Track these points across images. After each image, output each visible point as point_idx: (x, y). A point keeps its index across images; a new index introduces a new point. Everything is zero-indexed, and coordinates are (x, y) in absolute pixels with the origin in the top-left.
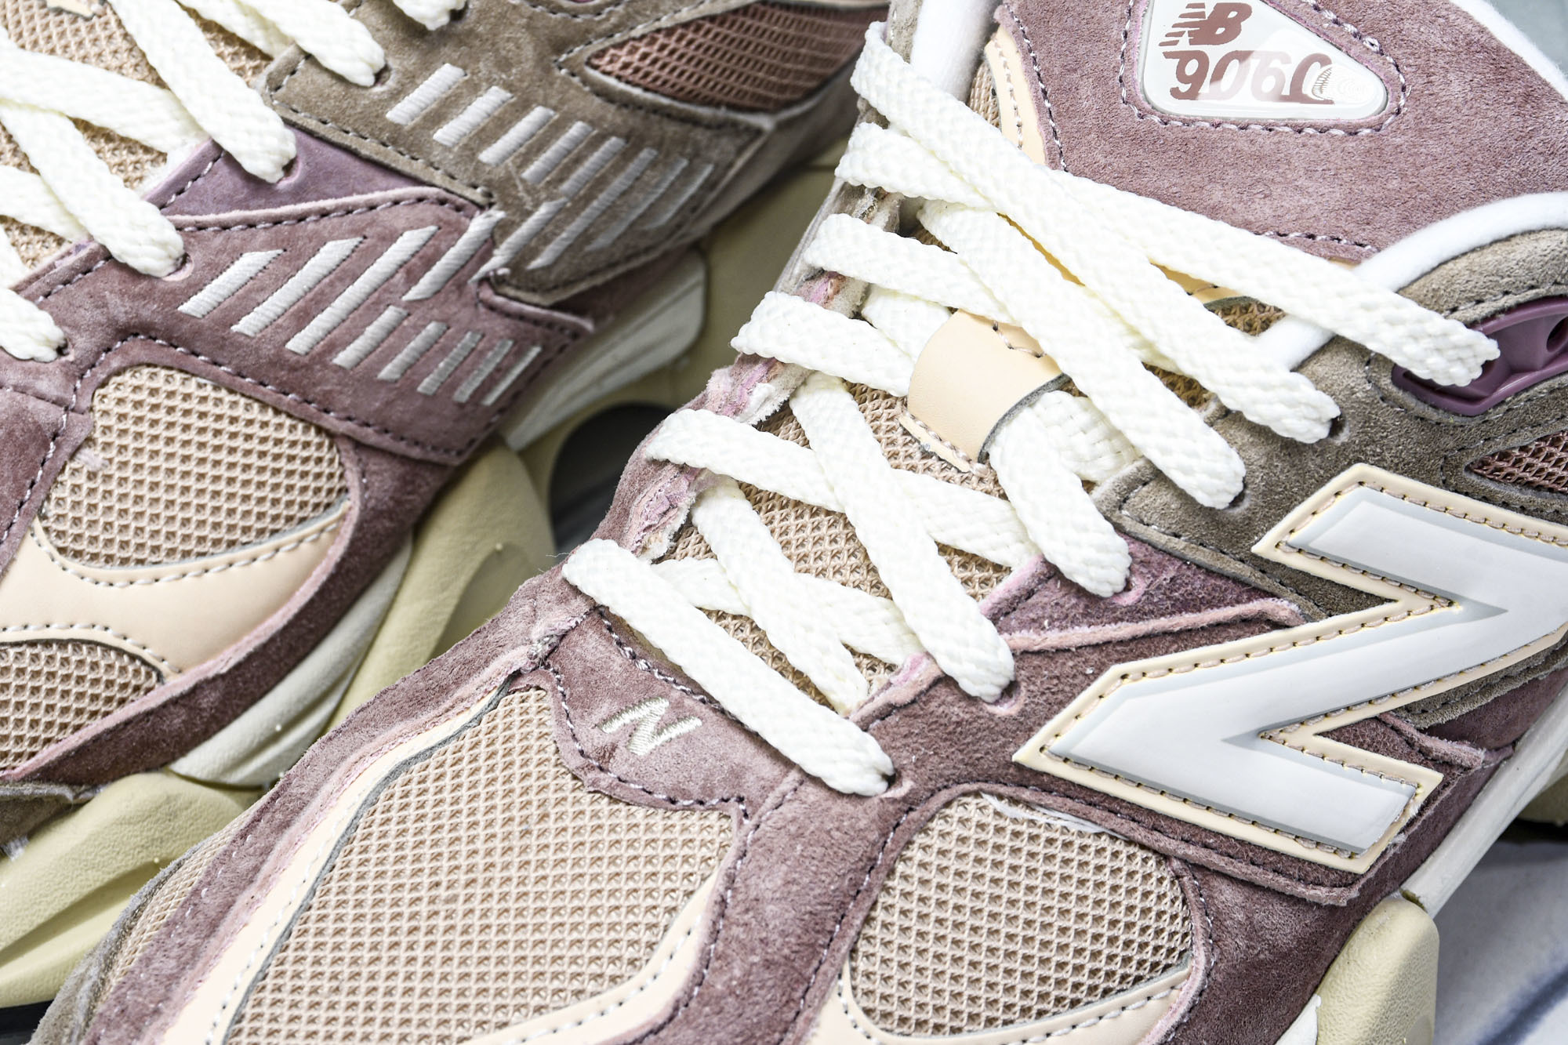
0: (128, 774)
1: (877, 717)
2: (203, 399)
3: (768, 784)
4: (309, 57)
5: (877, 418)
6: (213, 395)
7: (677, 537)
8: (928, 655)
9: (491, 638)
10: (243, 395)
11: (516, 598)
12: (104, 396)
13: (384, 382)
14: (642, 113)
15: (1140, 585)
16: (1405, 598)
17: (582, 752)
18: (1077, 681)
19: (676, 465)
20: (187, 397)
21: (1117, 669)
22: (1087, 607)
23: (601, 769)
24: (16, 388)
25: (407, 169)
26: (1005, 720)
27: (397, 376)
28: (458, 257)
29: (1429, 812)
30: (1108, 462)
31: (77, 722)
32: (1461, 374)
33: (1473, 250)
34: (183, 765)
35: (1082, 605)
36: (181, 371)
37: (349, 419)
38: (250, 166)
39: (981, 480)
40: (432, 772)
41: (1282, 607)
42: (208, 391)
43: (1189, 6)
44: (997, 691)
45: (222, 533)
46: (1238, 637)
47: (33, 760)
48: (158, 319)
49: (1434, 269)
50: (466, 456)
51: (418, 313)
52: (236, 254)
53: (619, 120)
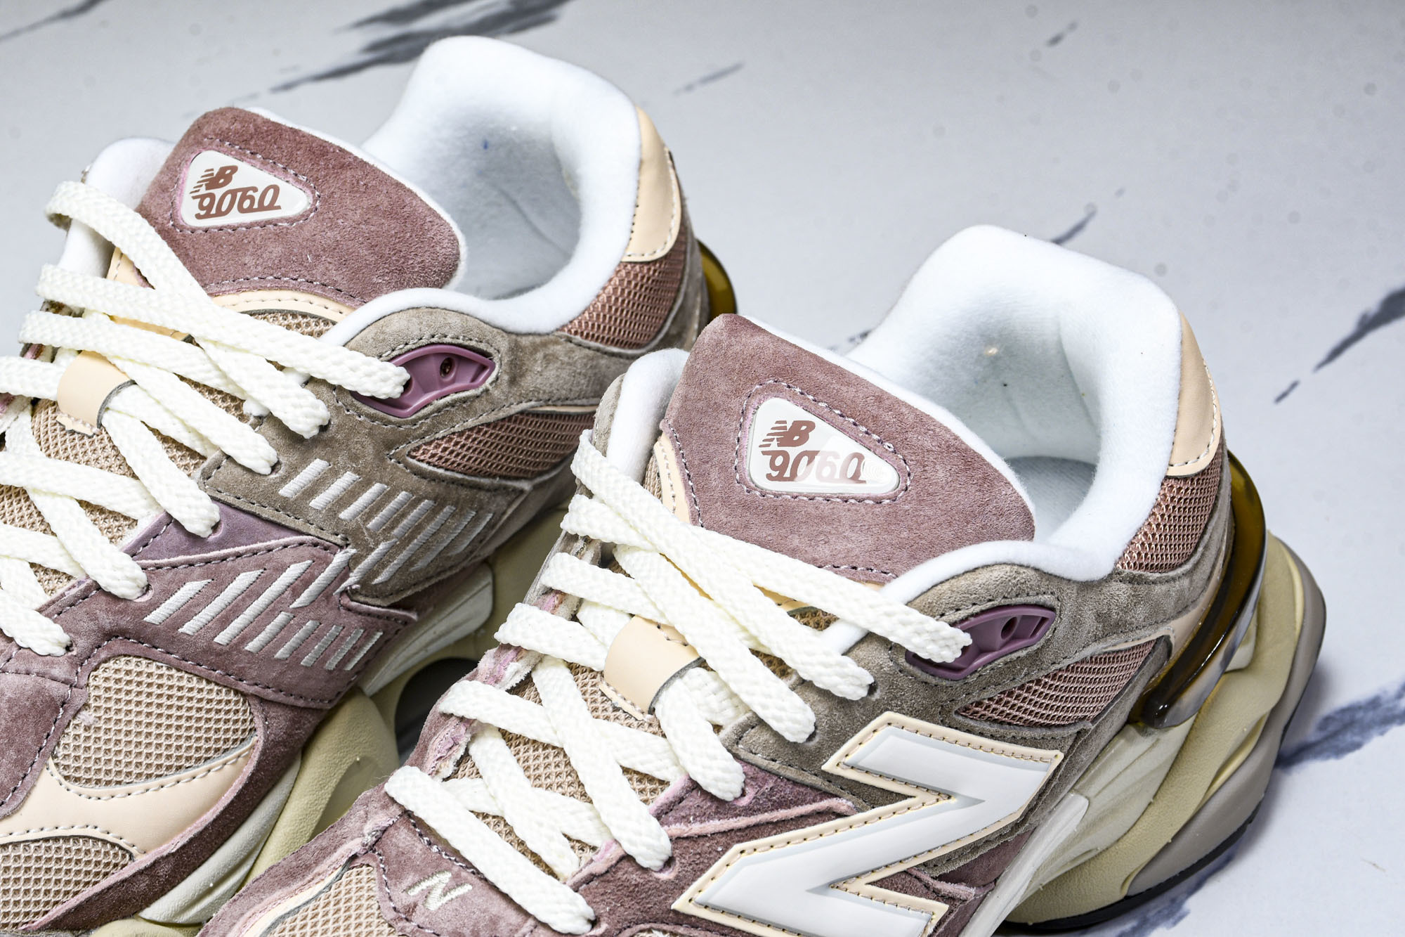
0: (111, 921)
1: (584, 883)
2: (161, 676)
3: (514, 928)
4: (228, 457)
5: (585, 685)
6: (167, 673)
7: (458, 764)
8: (616, 841)
9: (338, 832)
10: (186, 672)
11: (356, 805)
12: (96, 676)
13: (278, 660)
14: (445, 484)
15: (751, 793)
16: (921, 795)
17: (395, 909)
18: (712, 856)
19: (458, 717)
20: (150, 675)
21: (737, 847)
22: (717, 807)
23: (407, 920)
24: (38, 674)
25: (292, 525)
26: (666, 882)
27: (288, 656)
28: (326, 579)
29: (941, 930)
30: (730, 712)
31: (76, 889)
32: (949, 655)
33: (953, 578)
34: (148, 913)
35: (714, 807)
36: (146, 658)
37: (256, 684)
38: (190, 528)
39: (650, 725)
40: (299, 923)
41: (842, 804)
42: (164, 670)
43: (777, 422)
44: (660, 864)
45: (172, 762)
46: (815, 824)
47: (46, 916)
48: (131, 626)
49: (929, 590)
50: (335, 703)
51: (301, 615)
52: (183, 583)
53: (429, 489)
